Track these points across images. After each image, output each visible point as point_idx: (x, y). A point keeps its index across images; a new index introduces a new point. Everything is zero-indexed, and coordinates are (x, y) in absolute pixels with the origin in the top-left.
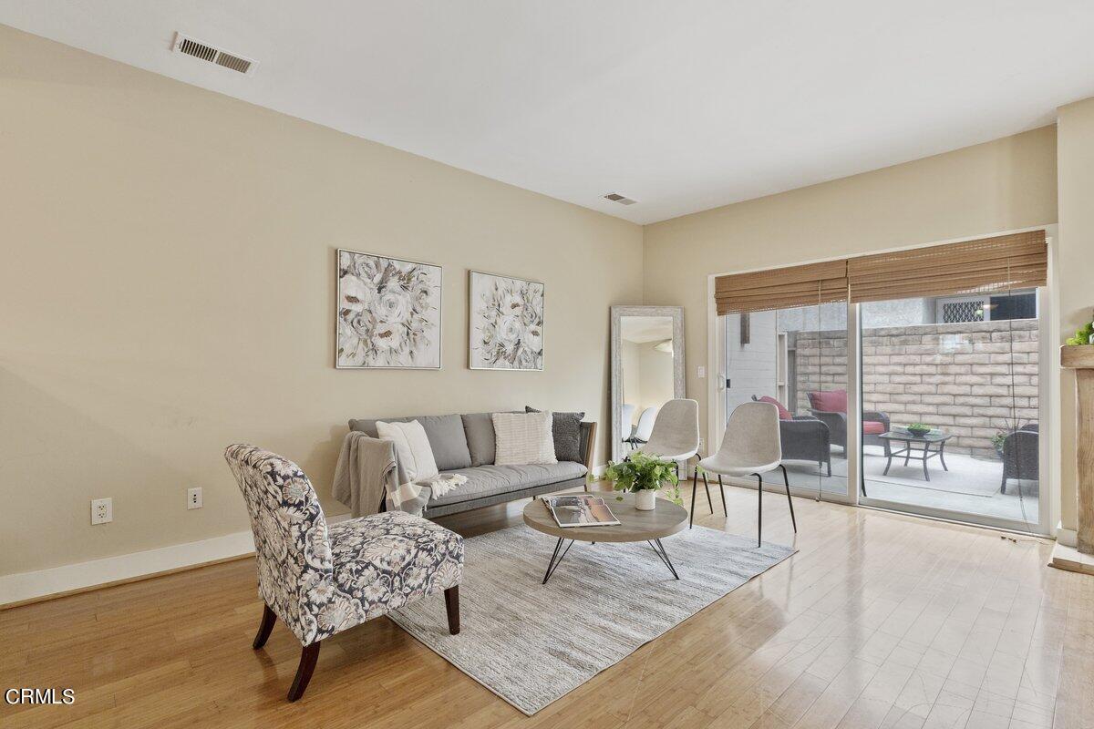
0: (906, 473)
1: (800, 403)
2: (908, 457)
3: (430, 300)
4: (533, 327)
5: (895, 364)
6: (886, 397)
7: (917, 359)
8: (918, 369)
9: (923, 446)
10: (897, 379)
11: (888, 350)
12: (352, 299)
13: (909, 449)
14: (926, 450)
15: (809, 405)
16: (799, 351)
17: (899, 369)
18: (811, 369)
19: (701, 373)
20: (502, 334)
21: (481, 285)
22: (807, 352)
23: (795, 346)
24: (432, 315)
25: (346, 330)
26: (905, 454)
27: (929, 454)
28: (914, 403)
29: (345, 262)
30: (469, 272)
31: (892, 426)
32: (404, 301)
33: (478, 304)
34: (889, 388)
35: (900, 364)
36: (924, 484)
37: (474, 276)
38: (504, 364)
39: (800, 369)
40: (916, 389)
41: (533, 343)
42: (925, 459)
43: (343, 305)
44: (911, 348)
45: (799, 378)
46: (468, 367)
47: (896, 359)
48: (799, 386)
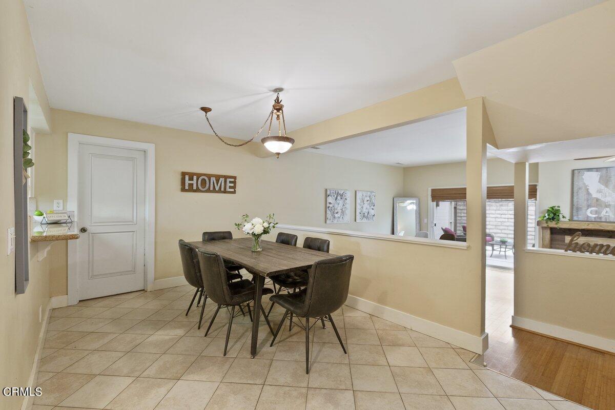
0: (498, 257)
1: (458, 228)
2: (500, 251)
3: (347, 201)
4: (372, 207)
5: (497, 214)
6: (494, 227)
7: (506, 212)
8: (507, 216)
9: (505, 247)
10: (499, 220)
11: (495, 208)
12: (330, 203)
13: (501, 248)
14: (506, 248)
15: (462, 229)
16: (458, 207)
17: (499, 216)
18: (463, 215)
19: (426, 221)
20: (365, 210)
21: (359, 195)
22: (461, 208)
23: (456, 205)
24: (347, 206)
25: (328, 212)
26: (499, 250)
27: (507, 250)
28: (505, 229)
29: (328, 193)
30: (356, 191)
31: (495, 239)
32: (341, 202)
33: (358, 201)
34: (495, 223)
35: (499, 214)
36: (504, 260)
37: (357, 192)
38: (365, 220)
39: (458, 215)
40: (505, 224)
41: (372, 212)
42: (505, 251)
43: (328, 205)
44: (504, 208)
45: (458, 218)
46: (355, 221)
47: (499, 212)
48: (458, 221)
